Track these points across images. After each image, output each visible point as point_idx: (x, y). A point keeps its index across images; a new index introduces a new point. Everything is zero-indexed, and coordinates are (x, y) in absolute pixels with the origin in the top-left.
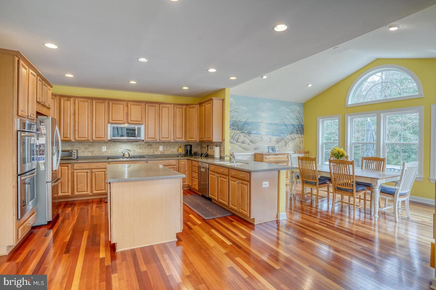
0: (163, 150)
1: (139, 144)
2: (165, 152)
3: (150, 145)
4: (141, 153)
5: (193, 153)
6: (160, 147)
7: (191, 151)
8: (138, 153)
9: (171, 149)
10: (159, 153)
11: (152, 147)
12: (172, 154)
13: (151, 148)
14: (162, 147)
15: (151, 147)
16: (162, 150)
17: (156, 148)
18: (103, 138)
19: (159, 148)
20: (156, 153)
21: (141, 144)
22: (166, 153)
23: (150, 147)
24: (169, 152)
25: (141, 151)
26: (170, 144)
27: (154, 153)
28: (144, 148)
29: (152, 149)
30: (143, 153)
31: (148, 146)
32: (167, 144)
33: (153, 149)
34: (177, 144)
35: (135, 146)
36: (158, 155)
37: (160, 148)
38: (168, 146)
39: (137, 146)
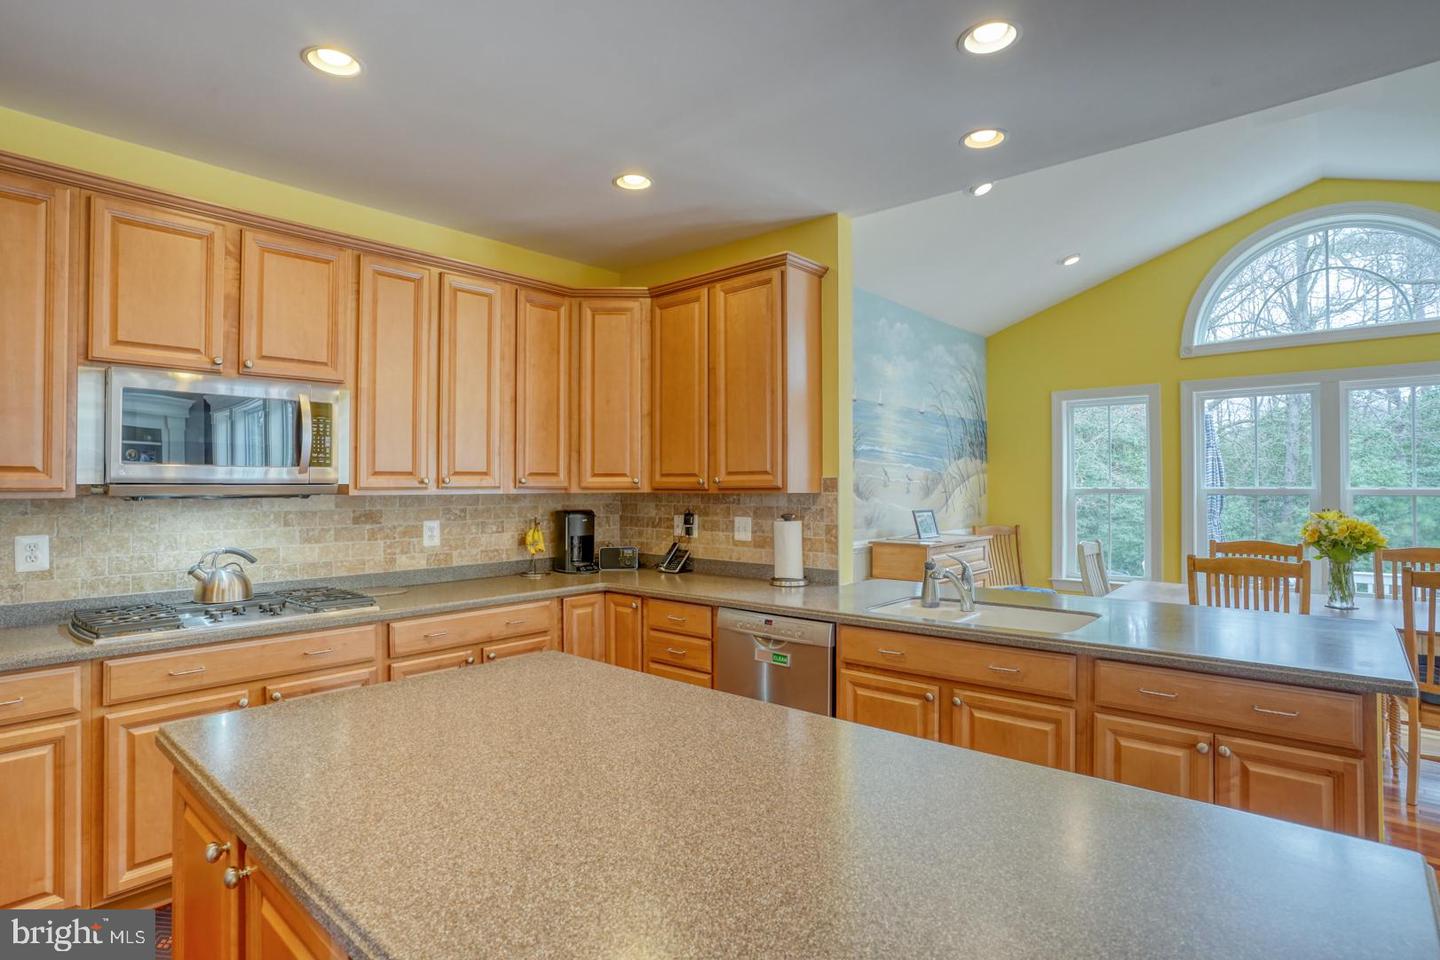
0: (443, 545)
1: (303, 514)
2: (455, 554)
3: (370, 517)
4: (314, 565)
5: (597, 550)
6: (427, 524)
7: (587, 542)
8: (292, 570)
9: (484, 539)
10: (420, 563)
11: (381, 529)
12: (486, 561)
13: (373, 536)
14: (435, 524)
15: (376, 526)
16: (437, 542)
17: (404, 534)
19: (420, 535)
20: (404, 563)
21: (314, 513)
22: (456, 562)
23: (368, 527)
24: (474, 551)
25: (313, 553)
26: (480, 507)
27: (393, 561)
28: (332, 532)
29: (381, 543)
30: (328, 565)
31: (356, 520)
32: (464, 511)
33: (388, 542)
34: (516, 506)
35: (273, 526)
36: (416, 572)
37: (426, 533)
38: (469, 521)
39: (286, 524)
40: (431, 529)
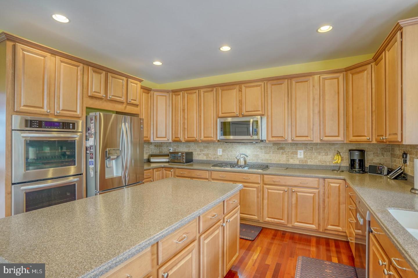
0: (304, 158)
1: (265, 147)
2: (309, 161)
3: (282, 148)
4: (267, 160)
5: (367, 165)
6: (299, 151)
7: (362, 162)
8: (262, 160)
9: (320, 157)
10: (297, 162)
11: (285, 152)
12: (321, 164)
13: (282, 153)
14: (302, 151)
15: (283, 151)
16: (302, 156)
17: (292, 153)
18: (212, 137)
19: (297, 154)
20: (291, 162)
21: (267, 147)
22: (309, 163)
23: (281, 151)
24: (316, 161)
25: (267, 156)
26: (318, 147)
27: (288, 161)
28: (272, 152)
29: (285, 156)
30: (270, 160)
31: (278, 149)
32: (312, 148)
33: (287, 155)
34: (333, 147)
35: (258, 150)
36: (295, 165)
37: (299, 154)
38: (314, 151)
39: (261, 149)
40: (301, 153)
